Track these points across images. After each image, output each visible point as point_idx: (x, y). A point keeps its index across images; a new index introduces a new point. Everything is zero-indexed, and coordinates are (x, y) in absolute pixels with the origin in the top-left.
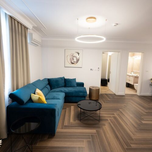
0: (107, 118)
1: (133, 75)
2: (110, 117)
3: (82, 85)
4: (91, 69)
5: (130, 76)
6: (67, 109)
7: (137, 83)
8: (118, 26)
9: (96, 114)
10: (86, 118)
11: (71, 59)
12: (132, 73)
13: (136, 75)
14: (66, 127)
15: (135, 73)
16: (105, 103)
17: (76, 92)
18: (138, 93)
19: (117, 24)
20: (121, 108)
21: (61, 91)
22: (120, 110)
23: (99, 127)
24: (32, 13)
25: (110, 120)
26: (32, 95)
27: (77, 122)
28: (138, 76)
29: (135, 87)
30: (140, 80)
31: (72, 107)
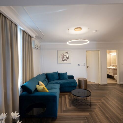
0: (96, 103)
1: (112, 67)
2: (99, 102)
3: (72, 77)
4: (78, 65)
5: (109, 69)
6: (63, 98)
7: (116, 74)
8: (97, 32)
9: (87, 100)
10: (79, 104)
11: (62, 58)
12: (110, 66)
13: (114, 68)
14: (65, 111)
15: (113, 66)
16: (92, 91)
17: (68, 83)
18: (118, 82)
19: (97, 31)
20: (106, 95)
21: (57, 83)
22: (105, 97)
23: (91, 111)
24: (38, 28)
25: (99, 104)
26: (37, 86)
27: (72, 107)
28: (116, 68)
29: (115, 77)
30: (118, 72)
31: (67, 96)
